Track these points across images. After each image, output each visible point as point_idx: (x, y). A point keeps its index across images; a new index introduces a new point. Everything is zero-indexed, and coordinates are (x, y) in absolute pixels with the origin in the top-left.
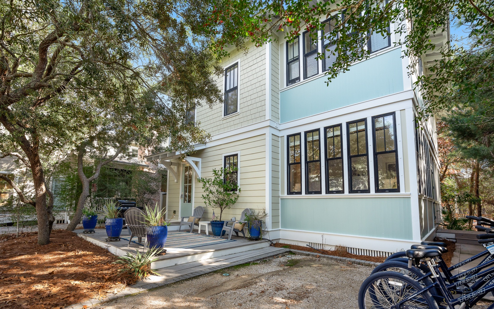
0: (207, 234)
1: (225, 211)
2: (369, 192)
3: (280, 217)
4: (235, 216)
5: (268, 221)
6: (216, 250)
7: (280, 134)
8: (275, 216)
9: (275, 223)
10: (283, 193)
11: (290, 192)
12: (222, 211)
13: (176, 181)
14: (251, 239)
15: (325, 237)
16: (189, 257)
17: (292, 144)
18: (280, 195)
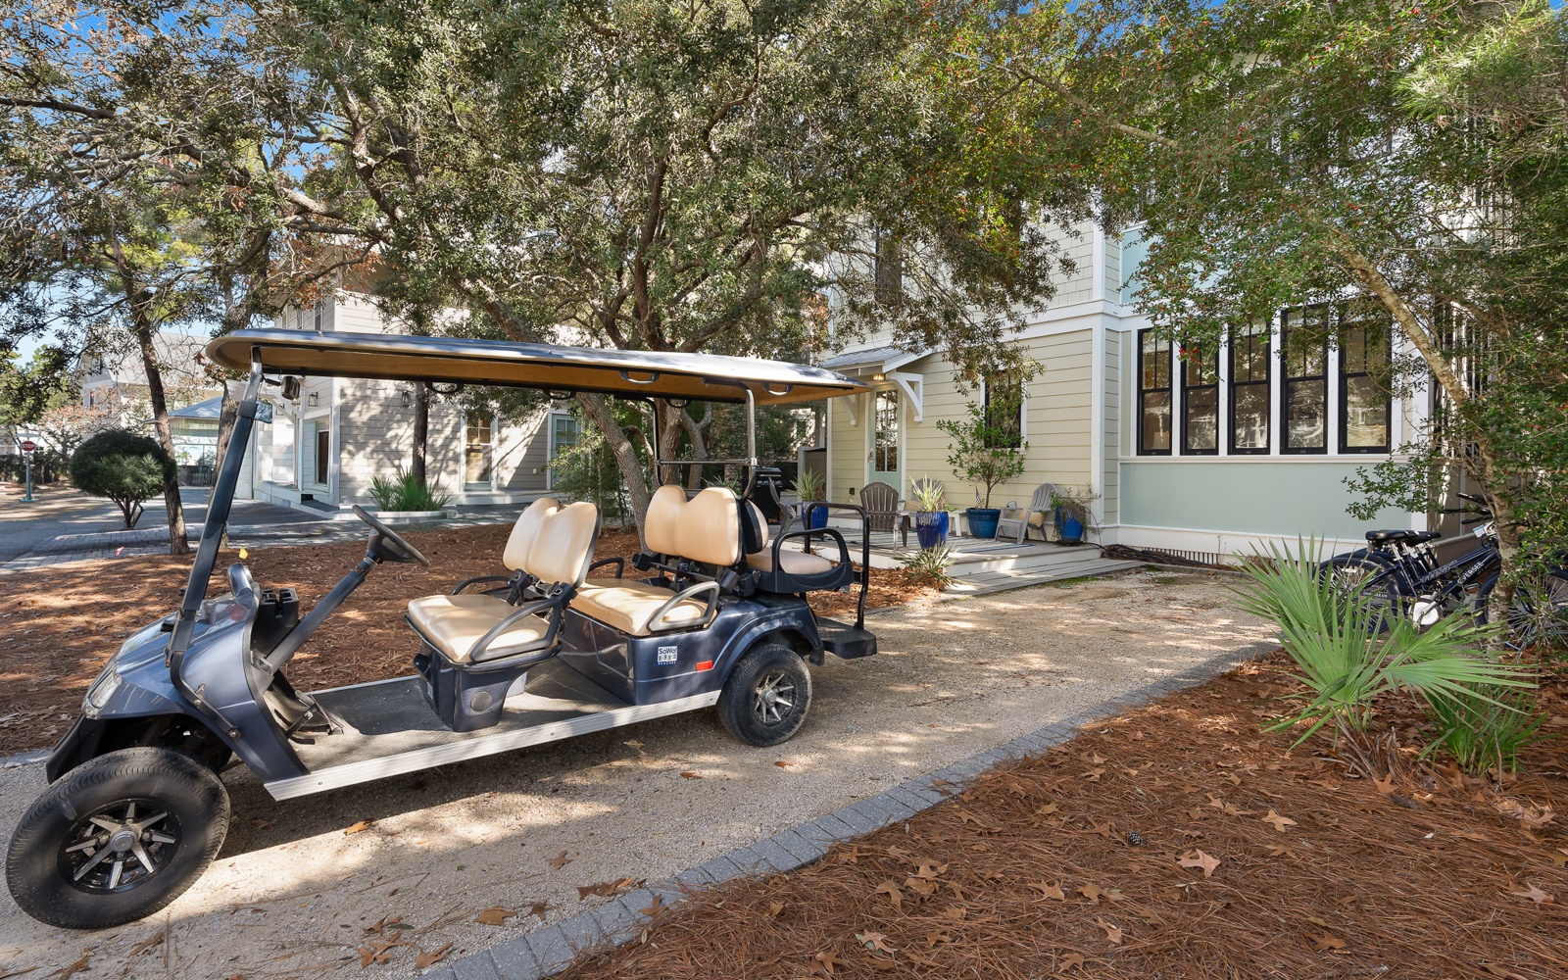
0: (959, 533)
1: (997, 489)
2: (1326, 453)
3: (1119, 501)
4: (1013, 499)
5: (1097, 509)
6: (1020, 557)
7: (1121, 327)
8: (1109, 499)
9: (1109, 513)
10: (1126, 450)
11: (1142, 451)
12: (989, 489)
13: (853, 422)
14: (1060, 543)
15: (1224, 539)
16: (985, 564)
17: (1148, 349)
18: (1120, 456)
